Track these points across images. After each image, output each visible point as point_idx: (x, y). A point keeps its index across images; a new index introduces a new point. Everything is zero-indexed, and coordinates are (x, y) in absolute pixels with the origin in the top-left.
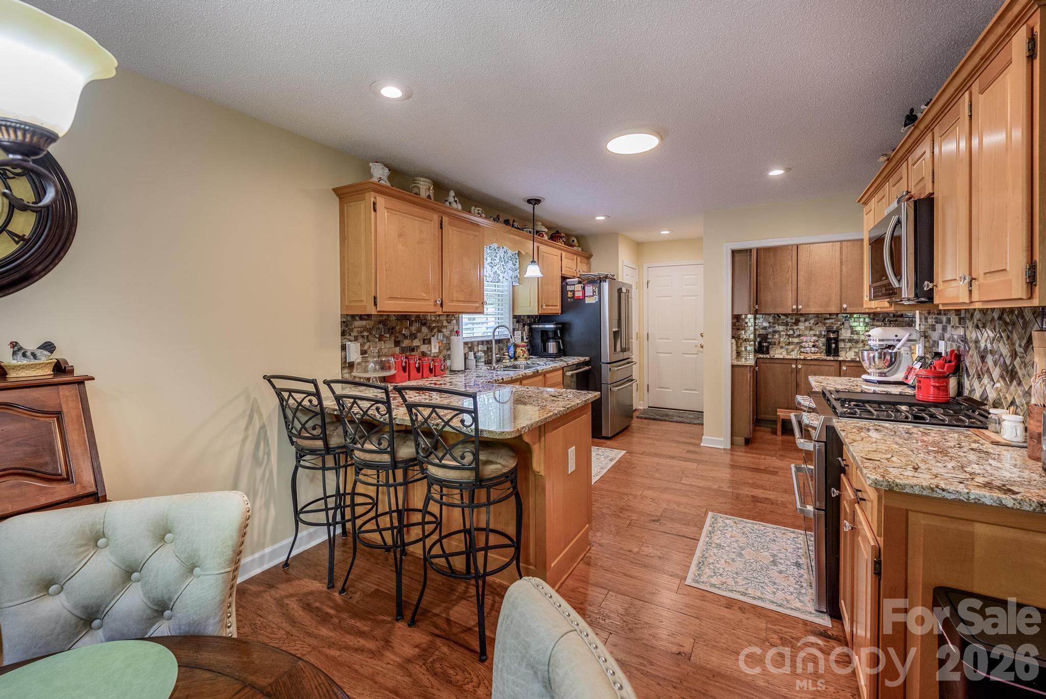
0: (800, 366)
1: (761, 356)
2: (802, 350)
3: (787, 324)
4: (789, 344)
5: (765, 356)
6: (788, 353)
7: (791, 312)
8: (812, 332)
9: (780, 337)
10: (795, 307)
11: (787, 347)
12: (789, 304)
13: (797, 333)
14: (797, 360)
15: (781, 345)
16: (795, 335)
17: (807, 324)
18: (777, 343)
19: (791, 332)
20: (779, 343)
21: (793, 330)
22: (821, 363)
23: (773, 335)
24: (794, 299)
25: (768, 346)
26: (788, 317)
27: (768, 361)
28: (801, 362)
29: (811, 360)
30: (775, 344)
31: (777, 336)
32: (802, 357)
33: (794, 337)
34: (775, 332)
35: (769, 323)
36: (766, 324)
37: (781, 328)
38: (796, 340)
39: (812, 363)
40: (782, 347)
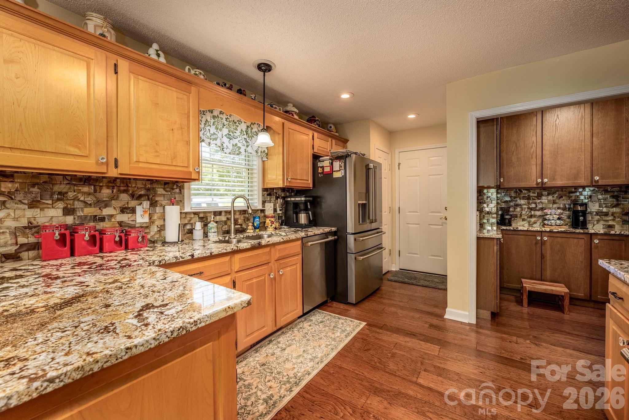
0: (545, 238)
1: (504, 228)
2: (546, 222)
3: (528, 198)
4: (531, 216)
5: (508, 228)
6: (530, 225)
7: (535, 186)
8: (555, 206)
9: (522, 210)
10: (539, 180)
11: (528, 219)
12: (534, 178)
13: (540, 206)
14: (542, 232)
15: (523, 217)
16: (538, 208)
17: (550, 197)
18: (518, 216)
19: (533, 206)
20: (521, 215)
21: (535, 203)
22: (569, 236)
23: (515, 209)
24: (539, 173)
25: (511, 219)
26: (530, 192)
27: (511, 233)
28: (547, 234)
29: (558, 232)
30: (517, 217)
31: (518, 209)
32: (548, 230)
33: (536, 210)
34: (517, 205)
35: (511, 197)
36: (508, 199)
37: (523, 202)
38: (538, 213)
39: (558, 235)
40: (524, 220)
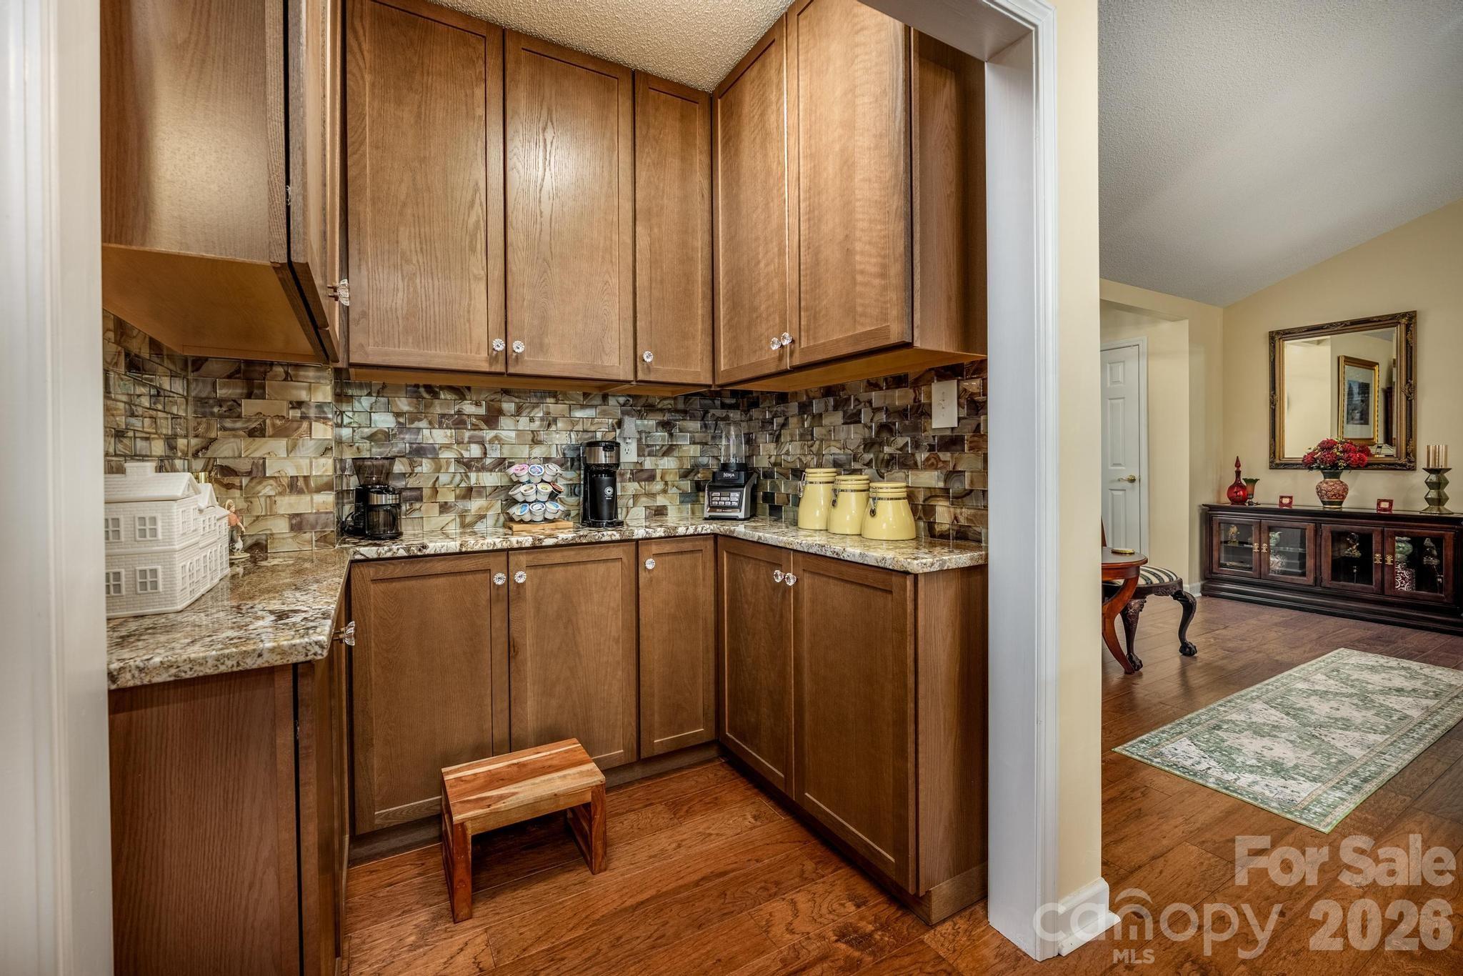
0: (520, 577)
1: (370, 551)
2: (516, 511)
3: (459, 422)
4: (469, 493)
5: (385, 550)
6: (466, 526)
7: (485, 367)
8: (538, 452)
9: (438, 469)
10: (499, 344)
11: (461, 505)
12: (480, 332)
13: (494, 454)
14: (507, 551)
15: (441, 499)
16: (488, 461)
17: (523, 422)
18: (427, 492)
19: (475, 451)
20: (435, 491)
21: (481, 443)
22: (583, 555)
23: (412, 465)
24: (497, 318)
25: (398, 506)
26: (463, 398)
27: (398, 571)
28: (524, 559)
29: (556, 546)
30: (419, 499)
31: (426, 466)
32: (527, 541)
33: (482, 469)
34: (419, 451)
35: (398, 415)
36: (384, 421)
37: (440, 436)
38: (490, 479)
39: (557, 557)
40: (444, 508)
